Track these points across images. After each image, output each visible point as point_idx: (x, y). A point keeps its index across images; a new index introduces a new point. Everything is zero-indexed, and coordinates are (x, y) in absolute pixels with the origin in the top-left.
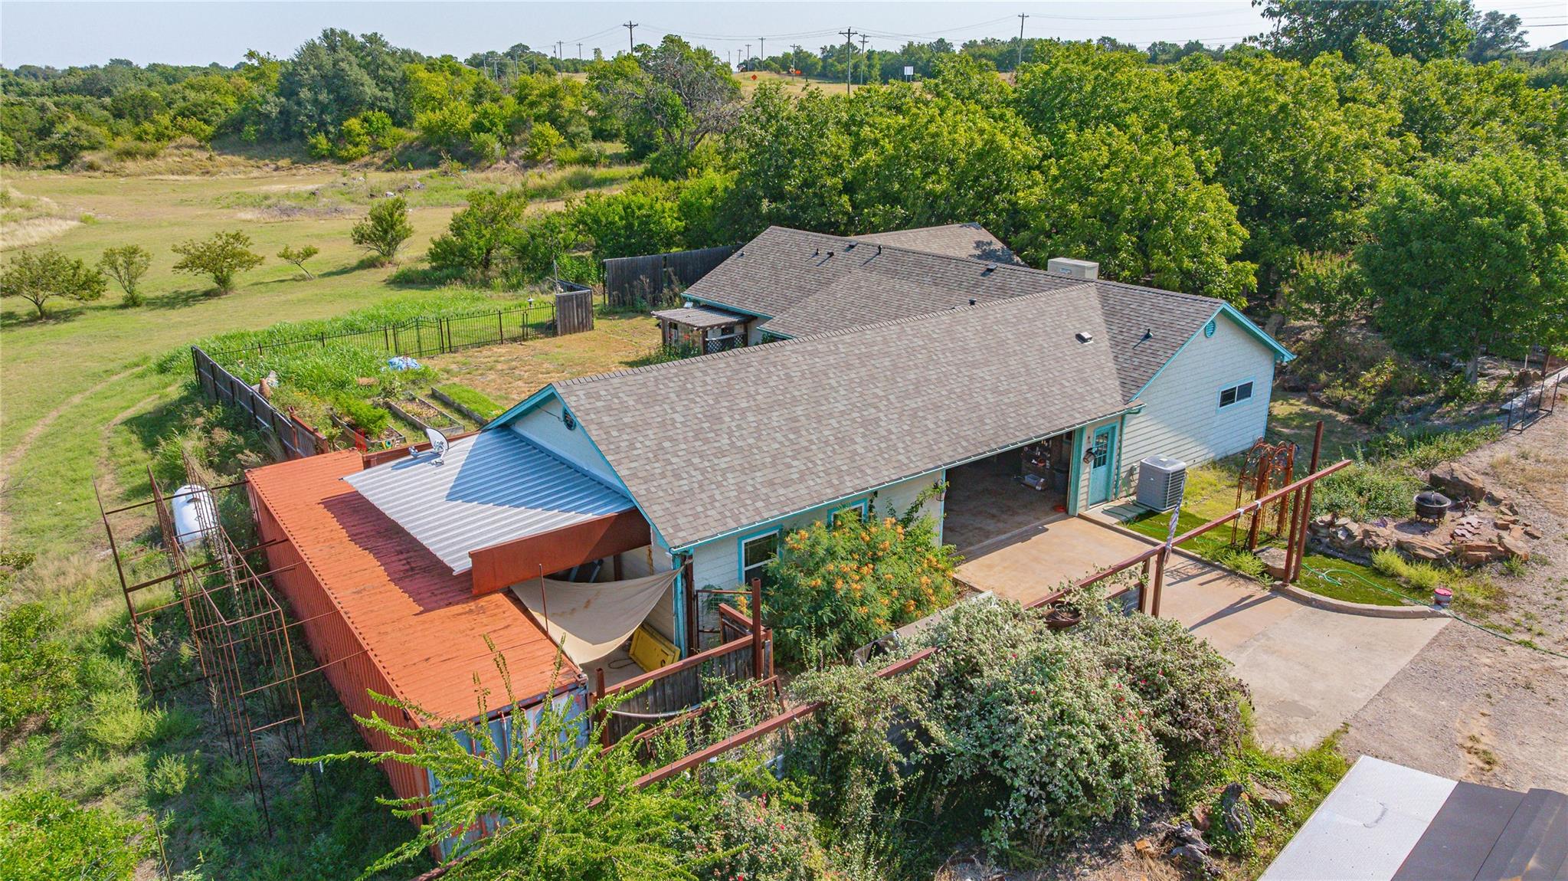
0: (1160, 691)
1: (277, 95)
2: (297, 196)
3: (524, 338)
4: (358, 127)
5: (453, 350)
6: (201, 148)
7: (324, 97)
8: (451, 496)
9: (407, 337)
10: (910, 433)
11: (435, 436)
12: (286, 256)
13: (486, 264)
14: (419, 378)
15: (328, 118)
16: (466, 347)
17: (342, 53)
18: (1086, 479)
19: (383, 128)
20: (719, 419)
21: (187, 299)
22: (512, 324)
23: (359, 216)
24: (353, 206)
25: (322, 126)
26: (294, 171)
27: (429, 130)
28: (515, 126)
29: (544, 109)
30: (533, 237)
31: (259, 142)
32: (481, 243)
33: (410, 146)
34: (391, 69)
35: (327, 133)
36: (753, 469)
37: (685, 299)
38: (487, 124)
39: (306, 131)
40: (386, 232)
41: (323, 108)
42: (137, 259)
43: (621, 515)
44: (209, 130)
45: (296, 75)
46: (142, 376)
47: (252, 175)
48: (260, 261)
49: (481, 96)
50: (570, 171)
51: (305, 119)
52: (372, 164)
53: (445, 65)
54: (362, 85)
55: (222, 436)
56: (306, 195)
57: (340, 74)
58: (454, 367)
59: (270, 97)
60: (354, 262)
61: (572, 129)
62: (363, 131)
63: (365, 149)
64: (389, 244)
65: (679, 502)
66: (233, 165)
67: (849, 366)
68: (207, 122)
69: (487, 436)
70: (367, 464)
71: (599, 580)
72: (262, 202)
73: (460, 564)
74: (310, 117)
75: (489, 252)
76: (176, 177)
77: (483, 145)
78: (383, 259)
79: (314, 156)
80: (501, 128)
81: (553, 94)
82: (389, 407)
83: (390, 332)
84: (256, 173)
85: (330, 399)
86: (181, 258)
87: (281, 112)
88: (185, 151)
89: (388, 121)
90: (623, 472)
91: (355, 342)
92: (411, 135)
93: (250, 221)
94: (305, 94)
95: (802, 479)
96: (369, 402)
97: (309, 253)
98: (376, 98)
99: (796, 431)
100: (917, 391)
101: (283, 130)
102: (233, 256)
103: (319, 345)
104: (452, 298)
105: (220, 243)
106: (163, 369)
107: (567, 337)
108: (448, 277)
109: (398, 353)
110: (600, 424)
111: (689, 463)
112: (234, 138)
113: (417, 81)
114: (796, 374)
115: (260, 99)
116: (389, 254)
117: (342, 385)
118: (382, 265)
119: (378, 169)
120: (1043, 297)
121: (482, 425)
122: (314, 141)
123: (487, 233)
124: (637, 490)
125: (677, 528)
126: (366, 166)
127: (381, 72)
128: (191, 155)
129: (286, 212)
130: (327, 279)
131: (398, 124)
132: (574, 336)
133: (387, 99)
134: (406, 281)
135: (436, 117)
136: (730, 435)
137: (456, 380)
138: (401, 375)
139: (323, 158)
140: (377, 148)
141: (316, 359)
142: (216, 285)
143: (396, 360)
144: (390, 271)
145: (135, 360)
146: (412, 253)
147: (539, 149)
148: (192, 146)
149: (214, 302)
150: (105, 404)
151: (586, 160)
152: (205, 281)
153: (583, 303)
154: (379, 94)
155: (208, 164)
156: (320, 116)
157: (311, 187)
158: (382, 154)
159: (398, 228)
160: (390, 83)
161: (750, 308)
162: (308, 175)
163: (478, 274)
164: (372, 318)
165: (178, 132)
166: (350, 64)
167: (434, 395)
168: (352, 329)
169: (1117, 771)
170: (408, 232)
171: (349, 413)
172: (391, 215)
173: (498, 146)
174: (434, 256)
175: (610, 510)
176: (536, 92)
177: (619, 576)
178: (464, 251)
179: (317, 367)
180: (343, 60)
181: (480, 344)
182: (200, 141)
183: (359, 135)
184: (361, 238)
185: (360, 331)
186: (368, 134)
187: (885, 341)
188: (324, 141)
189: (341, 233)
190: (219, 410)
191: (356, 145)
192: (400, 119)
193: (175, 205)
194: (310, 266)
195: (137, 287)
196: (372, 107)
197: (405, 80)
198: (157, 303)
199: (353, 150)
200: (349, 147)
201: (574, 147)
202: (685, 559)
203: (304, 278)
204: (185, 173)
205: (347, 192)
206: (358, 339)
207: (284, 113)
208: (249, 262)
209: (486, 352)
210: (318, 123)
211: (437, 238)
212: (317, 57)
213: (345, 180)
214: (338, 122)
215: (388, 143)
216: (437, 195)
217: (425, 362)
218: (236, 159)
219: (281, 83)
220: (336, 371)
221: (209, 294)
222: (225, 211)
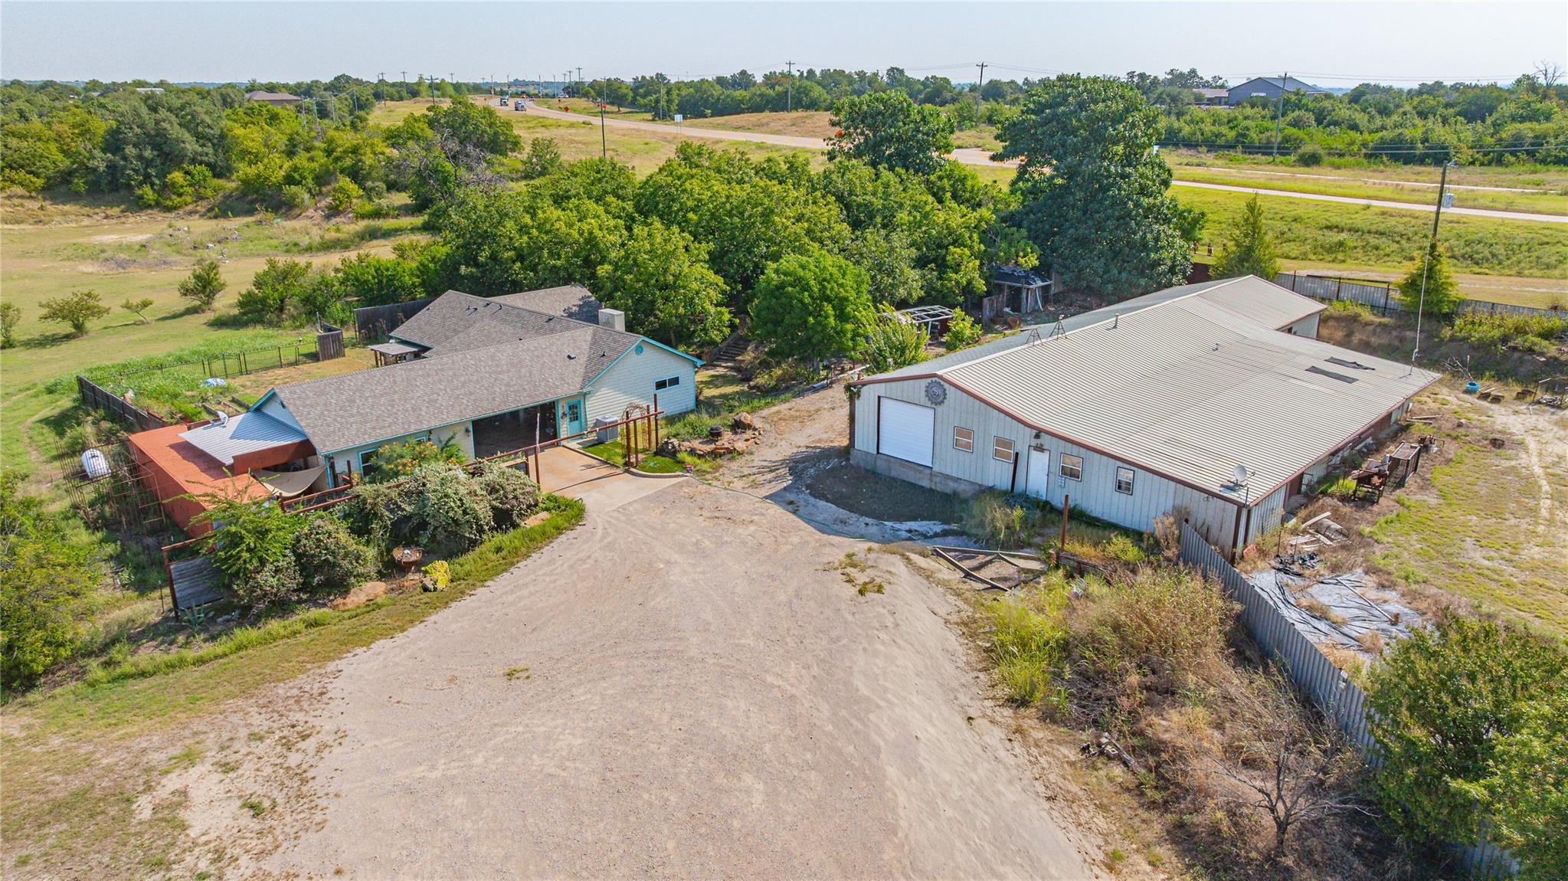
0: (497, 491)
1: (104, 151)
2: (129, 247)
3: (296, 363)
4: (181, 179)
5: (248, 373)
6: (31, 197)
7: (148, 153)
8: (231, 438)
9: (217, 365)
10: (452, 406)
11: (222, 415)
12: (128, 306)
13: (281, 309)
14: (224, 391)
15: (152, 171)
16: (257, 371)
17: (163, 113)
18: (565, 428)
19: (205, 180)
20: (354, 402)
21: (54, 340)
22: (289, 355)
23: (184, 272)
24: (179, 258)
25: (147, 178)
26: (123, 219)
27: (246, 182)
28: (322, 179)
29: (348, 162)
30: (314, 291)
31: (89, 192)
32: (276, 295)
33: (230, 196)
34: (209, 126)
35: (152, 185)
36: (366, 422)
37: (391, 338)
38: (297, 176)
39: (133, 183)
40: (204, 287)
41: (148, 163)
42: (11, 312)
43: (301, 443)
44: (39, 182)
45: (121, 133)
46: (36, 396)
47: (83, 223)
48: (107, 311)
49: (295, 146)
50: (362, 224)
51: (131, 172)
52: (196, 212)
53: (264, 109)
54: (184, 142)
55: (106, 425)
56: (137, 247)
57: (161, 134)
58: (248, 383)
59: (97, 153)
60: (182, 309)
61: (369, 184)
62: (186, 183)
63: (189, 199)
64: (208, 296)
65: (327, 436)
66: (64, 214)
67: (429, 375)
68: (37, 175)
69: (249, 414)
70: (189, 428)
71: (296, 470)
72: (98, 254)
73: (229, 461)
74: (136, 171)
75: (282, 301)
76: (10, 226)
77: (294, 197)
78: (204, 307)
79: (139, 205)
80: (309, 180)
81: (355, 150)
82: (205, 408)
83: (206, 363)
84: (86, 222)
85: (168, 405)
86: (45, 311)
87: (107, 166)
88: (16, 201)
89: (209, 174)
90: (303, 424)
91: (184, 371)
92: (230, 185)
93: (92, 273)
94: (130, 150)
95: (389, 426)
96: (193, 406)
97: (145, 304)
98: (196, 153)
99: (392, 406)
100: (463, 386)
101: (111, 182)
102: (88, 309)
103: (159, 372)
104: (251, 337)
105: (75, 299)
106: (50, 391)
107: (327, 362)
108: (252, 320)
109: (212, 376)
110: (295, 405)
111: (335, 420)
112: (63, 189)
113: (233, 137)
114: (399, 379)
115: (87, 155)
116: (208, 303)
117: (175, 396)
118: (203, 311)
119: (202, 216)
120: (557, 336)
121: (248, 408)
122: (141, 192)
123: (280, 288)
124: (308, 431)
125: (325, 446)
126: (190, 213)
127: (200, 129)
128: (22, 206)
129: (122, 265)
130: (160, 323)
131: (217, 175)
132: (331, 361)
133: (207, 154)
134: (220, 323)
135: (252, 171)
136: (358, 408)
137: (248, 391)
138: (213, 390)
139: (150, 206)
140: (200, 198)
141: (158, 381)
142: (73, 330)
143: (210, 380)
144: (210, 316)
145: (26, 386)
146: (225, 303)
147: (341, 202)
148: (22, 197)
149: (73, 344)
150: (16, 413)
151: (377, 214)
152: (66, 327)
153: (338, 339)
154: (200, 149)
155: (40, 213)
156: (145, 169)
157: (141, 238)
158: (204, 203)
159: (215, 283)
160: (209, 140)
161: (426, 343)
162: (137, 223)
163: (274, 317)
164: (194, 353)
165: (7, 184)
166: (171, 123)
167: (233, 401)
168: (181, 361)
169: (465, 512)
170: (223, 286)
171: (181, 411)
172: (208, 275)
173: (307, 196)
174: (241, 304)
175: (297, 440)
176: (339, 150)
177: (307, 467)
178: (263, 300)
179: (159, 386)
180: (164, 121)
181: (267, 369)
182: (30, 192)
183: (182, 187)
184: (186, 291)
185: (187, 362)
186: (190, 185)
187: (453, 363)
188: (150, 192)
189: (171, 284)
190: (101, 412)
191: (180, 195)
192: (219, 171)
193: (18, 257)
194: (146, 314)
195: (12, 333)
196: (193, 161)
197: (223, 136)
198: (29, 344)
199: (177, 200)
200: (174, 197)
201: (370, 199)
202: (330, 458)
203: (143, 323)
204: (18, 222)
205: (173, 244)
206: (185, 367)
207: (112, 167)
208: (98, 312)
209: (270, 373)
210: (144, 175)
211: (244, 292)
212: (140, 117)
213: (171, 231)
214: (162, 175)
215: (209, 193)
216: (250, 246)
217: (230, 380)
218: (67, 208)
219: (106, 140)
220: (171, 389)
221: (68, 337)
222: (67, 264)
